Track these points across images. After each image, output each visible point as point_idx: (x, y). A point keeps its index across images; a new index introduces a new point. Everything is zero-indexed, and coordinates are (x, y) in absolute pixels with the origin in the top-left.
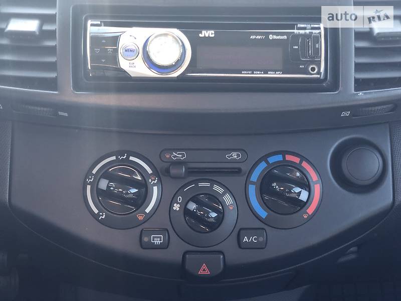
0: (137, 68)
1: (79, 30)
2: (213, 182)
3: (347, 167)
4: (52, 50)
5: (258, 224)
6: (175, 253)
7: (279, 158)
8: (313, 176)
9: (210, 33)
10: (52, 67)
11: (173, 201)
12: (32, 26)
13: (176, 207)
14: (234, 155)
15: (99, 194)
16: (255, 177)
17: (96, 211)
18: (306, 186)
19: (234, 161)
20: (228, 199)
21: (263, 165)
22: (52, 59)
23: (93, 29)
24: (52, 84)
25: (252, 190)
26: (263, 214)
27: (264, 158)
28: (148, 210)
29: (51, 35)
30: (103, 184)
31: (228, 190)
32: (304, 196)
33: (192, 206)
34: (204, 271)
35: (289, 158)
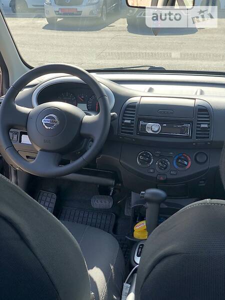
0: (149, 131)
1: (138, 123)
2: (166, 159)
3: (198, 159)
5: (175, 169)
6: (155, 175)
7: (182, 154)
9: (165, 125)
10: (132, 130)
11: (156, 162)
12: (129, 121)
14: (171, 153)
15: (139, 159)
16: (175, 159)
17: (139, 163)
18: (187, 161)
19: (171, 155)
20: (169, 163)
21: (178, 156)
22: (132, 128)
23: (142, 123)
24: (132, 133)
25: (174, 161)
26: (176, 167)
27: (178, 154)
28: (150, 164)
29: (133, 123)
31: (169, 161)
32: (186, 163)
34: (162, 179)
35: (184, 155)
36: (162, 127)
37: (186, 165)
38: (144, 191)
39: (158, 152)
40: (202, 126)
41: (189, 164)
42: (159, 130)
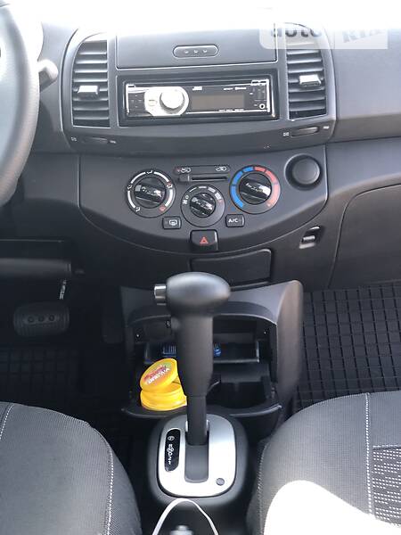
0: (155, 110)
1: (121, 91)
2: (208, 186)
3: (295, 175)
4: (106, 103)
5: (239, 212)
6: (184, 234)
7: (251, 169)
8: (274, 180)
9: (199, 88)
10: (106, 113)
11: (183, 198)
12: (94, 89)
13: (185, 202)
14: (222, 168)
15: (135, 194)
16: (235, 182)
17: (134, 207)
18: (269, 185)
19: (222, 172)
20: (218, 196)
21: (241, 173)
23: (130, 89)
24: (106, 123)
25: (234, 190)
26: (241, 204)
27: (241, 170)
28: (167, 205)
29: (105, 94)
30: (138, 188)
31: (218, 190)
32: (266, 190)
33: (195, 200)
34: (204, 242)
35: (257, 168)
36: (191, 93)
37: (265, 198)
38: (164, 282)
39: (184, 170)
40: (303, 79)
41: (273, 192)
42: (183, 105)
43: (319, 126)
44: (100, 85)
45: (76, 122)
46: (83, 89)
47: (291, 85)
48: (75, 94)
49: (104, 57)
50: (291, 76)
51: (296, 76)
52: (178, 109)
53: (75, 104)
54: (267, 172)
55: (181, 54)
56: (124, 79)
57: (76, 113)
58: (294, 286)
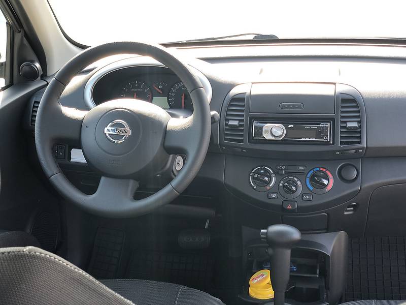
0: (268, 137)
1: (251, 124)
2: (294, 177)
3: (343, 174)
4: (242, 131)
5: (310, 192)
7: (318, 169)
8: (330, 176)
9: (292, 126)
10: (242, 136)
11: (280, 182)
12: (236, 123)
13: (281, 185)
14: (302, 168)
15: (254, 179)
16: (309, 176)
17: (253, 185)
18: (328, 179)
19: (302, 170)
20: (299, 183)
21: (312, 171)
23: (255, 124)
24: (241, 141)
25: (308, 180)
26: (311, 188)
27: (313, 169)
28: (270, 186)
29: (242, 126)
30: (256, 176)
31: (299, 179)
32: (325, 182)
33: (286, 184)
34: (290, 207)
35: (321, 169)
36: (287, 129)
37: (325, 186)
38: (266, 228)
39: (282, 167)
40: (349, 125)
41: (329, 183)
42: (283, 134)
43: (357, 150)
44: (240, 121)
45: (226, 139)
46: (231, 123)
47: (342, 127)
48: (226, 125)
49: (243, 106)
50: (342, 122)
51: (346, 122)
52: (280, 136)
53: (226, 130)
54: (327, 172)
55: (283, 107)
56: (252, 119)
57: (226, 135)
58: (342, 234)
